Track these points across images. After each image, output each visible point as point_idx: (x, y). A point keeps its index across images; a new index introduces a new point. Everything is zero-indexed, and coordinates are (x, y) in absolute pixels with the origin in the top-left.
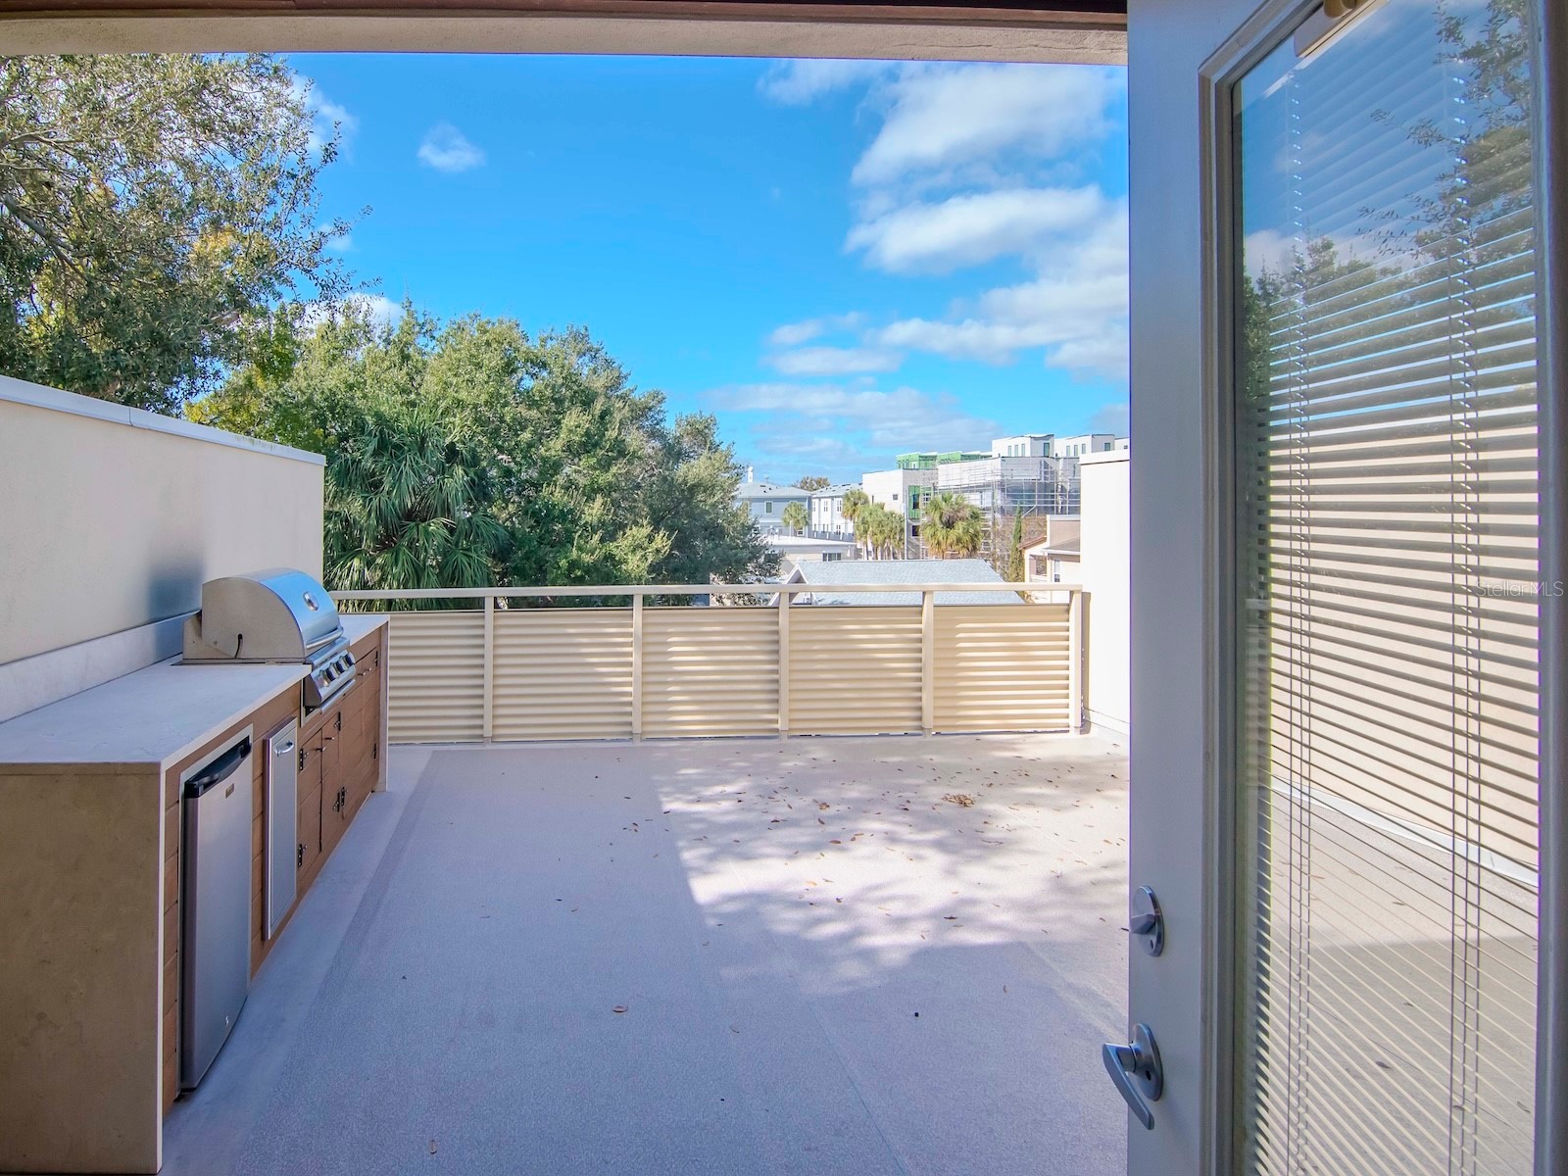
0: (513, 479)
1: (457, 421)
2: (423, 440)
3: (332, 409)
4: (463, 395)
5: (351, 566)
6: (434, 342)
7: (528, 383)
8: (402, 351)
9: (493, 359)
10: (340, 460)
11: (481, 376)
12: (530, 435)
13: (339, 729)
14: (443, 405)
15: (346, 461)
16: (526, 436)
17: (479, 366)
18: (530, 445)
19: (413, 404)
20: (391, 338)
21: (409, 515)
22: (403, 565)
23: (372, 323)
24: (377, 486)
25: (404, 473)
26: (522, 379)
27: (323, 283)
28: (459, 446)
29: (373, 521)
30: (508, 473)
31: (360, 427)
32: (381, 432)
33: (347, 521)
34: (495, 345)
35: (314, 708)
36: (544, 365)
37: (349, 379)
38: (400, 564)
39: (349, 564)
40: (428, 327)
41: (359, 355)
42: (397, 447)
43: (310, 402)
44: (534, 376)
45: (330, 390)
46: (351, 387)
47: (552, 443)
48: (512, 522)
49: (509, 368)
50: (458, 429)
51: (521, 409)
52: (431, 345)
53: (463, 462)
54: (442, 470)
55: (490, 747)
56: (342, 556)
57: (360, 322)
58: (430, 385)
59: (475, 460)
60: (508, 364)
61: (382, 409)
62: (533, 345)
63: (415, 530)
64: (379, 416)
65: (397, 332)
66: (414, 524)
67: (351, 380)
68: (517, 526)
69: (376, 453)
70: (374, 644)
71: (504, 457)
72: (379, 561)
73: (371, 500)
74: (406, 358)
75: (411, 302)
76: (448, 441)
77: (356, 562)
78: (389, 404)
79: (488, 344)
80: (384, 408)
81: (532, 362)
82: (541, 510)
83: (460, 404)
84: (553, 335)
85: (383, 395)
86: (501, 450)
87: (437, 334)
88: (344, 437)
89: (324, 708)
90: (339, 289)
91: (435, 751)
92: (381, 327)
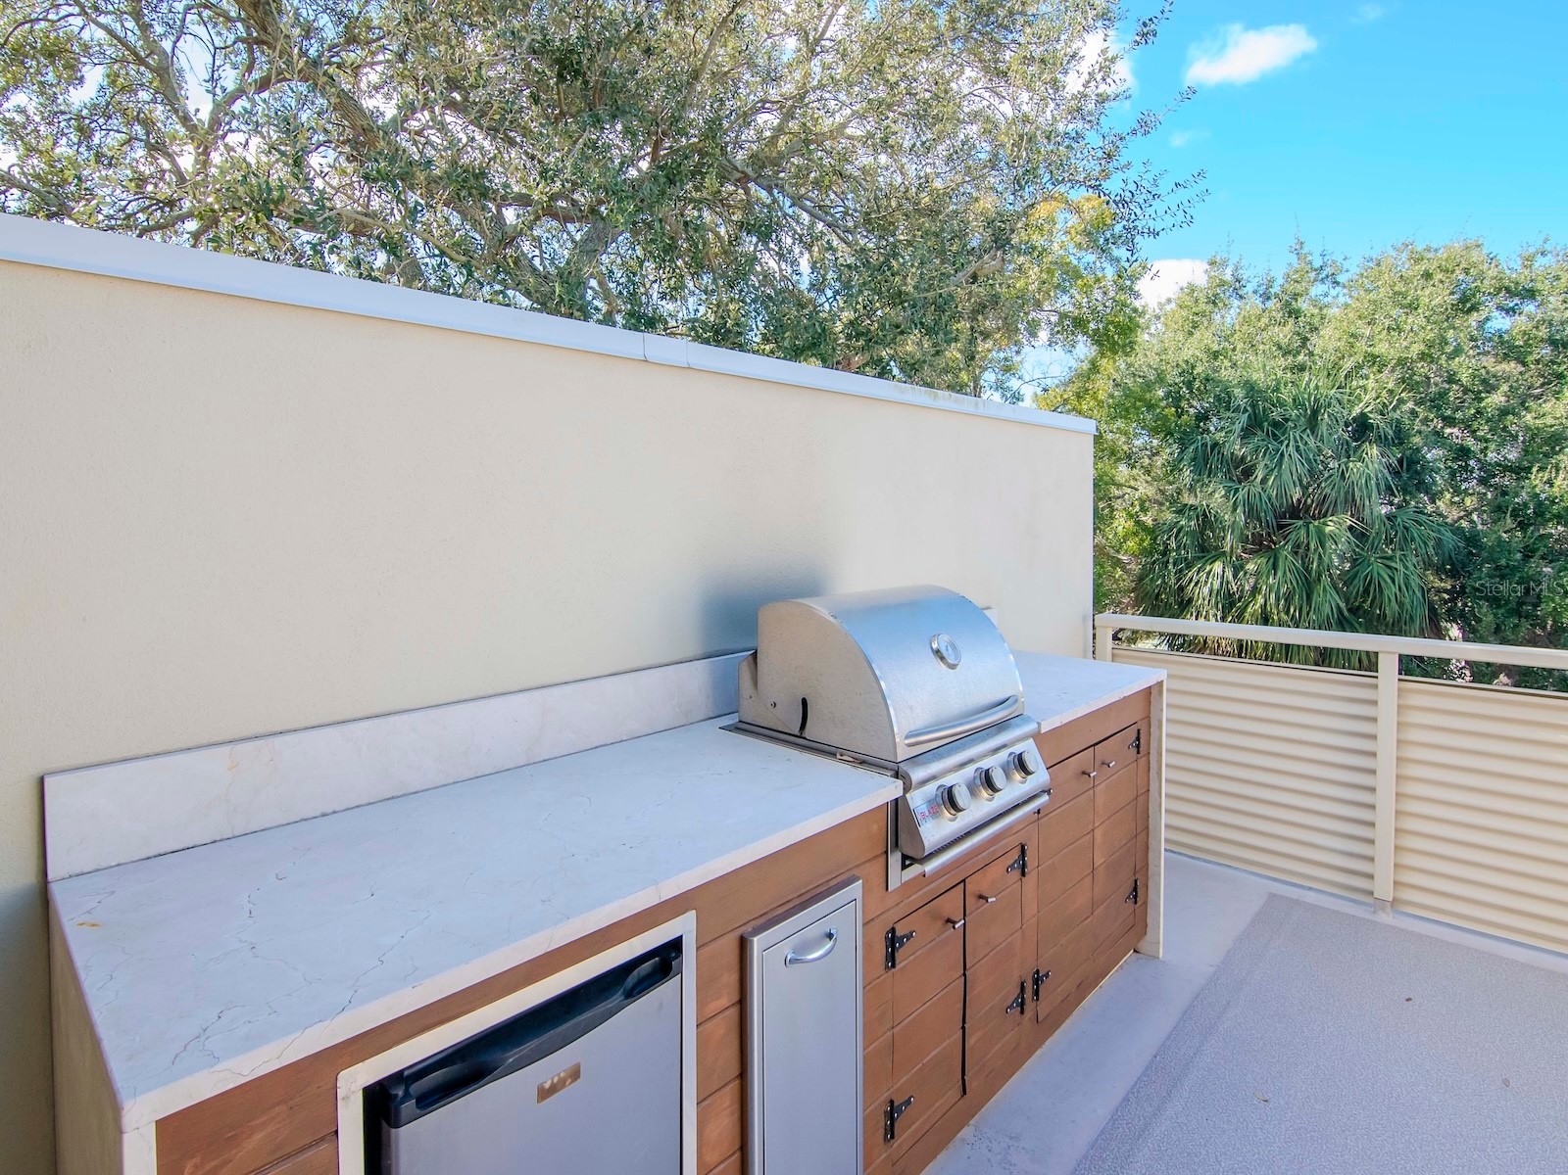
0: (1472, 463)
1: (1371, 384)
2: (1315, 412)
3: (1189, 385)
4: (1381, 348)
5: (1211, 571)
6: (1338, 289)
7: (1500, 322)
8: (1288, 304)
9: (1437, 296)
10: (1195, 445)
11: (1415, 321)
12: (1503, 399)
13: (1023, 874)
14: (1348, 364)
15: (1204, 445)
16: (1496, 399)
17: (1412, 307)
18: (1504, 412)
19: (1302, 368)
20: (1272, 291)
21: (1295, 512)
22: (1285, 573)
23: (1245, 277)
24: (1248, 473)
25: (1286, 456)
26: (1487, 319)
27: (1118, 198)
28: (1375, 419)
29: (1241, 518)
30: (1463, 453)
31: (1225, 401)
32: (1254, 406)
33: (1205, 515)
34: (1439, 276)
35: (914, 861)
36: (1530, 294)
37: (1212, 346)
38: (1280, 574)
39: (1208, 568)
40: (1328, 270)
41: (1229, 316)
42: (1276, 424)
43: (1161, 379)
44: (1510, 311)
45: (1187, 362)
46: (1215, 355)
47: (1547, 407)
48: (1472, 522)
49: (1466, 304)
50: (1370, 394)
51: (1488, 362)
52: (1333, 292)
53: (1382, 440)
54: (1346, 452)
55: (1386, 918)
56: (1200, 558)
57: (1228, 277)
58: (1326, 341)
59: (1400, 436)
60: (1464, 300)
61: (1255, 377)
62: (1512, 268)
63: (1303, 532)
64: (1251, 388)
65: (1280, 281)
66: (1301, 522)
67: (1215, 347)
68: (1480, 527)
69: (1247, 434)
70: (1134, 715)
71: (1455, 430)
72: (1251, 567)
73: (1237, 490)
74: (1295, 314)
75: (1302, 243)
76: (1356, 411)
77: (1218, 567)
78: (1263, 369)
79: (1427, 276)
80: (1257, 376)
81: (1508, 290)
82: (1525, 505)
83: (1373, 359)
84: (1548, 247)
85: (1256, 361)
86: (1450, 421)
87: (1341, 278)
88: (1203, 417)
89: (930, 867)
90: (1142, 201)
91: (1272, 896)
92: (1257, 279)
